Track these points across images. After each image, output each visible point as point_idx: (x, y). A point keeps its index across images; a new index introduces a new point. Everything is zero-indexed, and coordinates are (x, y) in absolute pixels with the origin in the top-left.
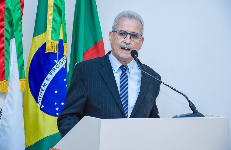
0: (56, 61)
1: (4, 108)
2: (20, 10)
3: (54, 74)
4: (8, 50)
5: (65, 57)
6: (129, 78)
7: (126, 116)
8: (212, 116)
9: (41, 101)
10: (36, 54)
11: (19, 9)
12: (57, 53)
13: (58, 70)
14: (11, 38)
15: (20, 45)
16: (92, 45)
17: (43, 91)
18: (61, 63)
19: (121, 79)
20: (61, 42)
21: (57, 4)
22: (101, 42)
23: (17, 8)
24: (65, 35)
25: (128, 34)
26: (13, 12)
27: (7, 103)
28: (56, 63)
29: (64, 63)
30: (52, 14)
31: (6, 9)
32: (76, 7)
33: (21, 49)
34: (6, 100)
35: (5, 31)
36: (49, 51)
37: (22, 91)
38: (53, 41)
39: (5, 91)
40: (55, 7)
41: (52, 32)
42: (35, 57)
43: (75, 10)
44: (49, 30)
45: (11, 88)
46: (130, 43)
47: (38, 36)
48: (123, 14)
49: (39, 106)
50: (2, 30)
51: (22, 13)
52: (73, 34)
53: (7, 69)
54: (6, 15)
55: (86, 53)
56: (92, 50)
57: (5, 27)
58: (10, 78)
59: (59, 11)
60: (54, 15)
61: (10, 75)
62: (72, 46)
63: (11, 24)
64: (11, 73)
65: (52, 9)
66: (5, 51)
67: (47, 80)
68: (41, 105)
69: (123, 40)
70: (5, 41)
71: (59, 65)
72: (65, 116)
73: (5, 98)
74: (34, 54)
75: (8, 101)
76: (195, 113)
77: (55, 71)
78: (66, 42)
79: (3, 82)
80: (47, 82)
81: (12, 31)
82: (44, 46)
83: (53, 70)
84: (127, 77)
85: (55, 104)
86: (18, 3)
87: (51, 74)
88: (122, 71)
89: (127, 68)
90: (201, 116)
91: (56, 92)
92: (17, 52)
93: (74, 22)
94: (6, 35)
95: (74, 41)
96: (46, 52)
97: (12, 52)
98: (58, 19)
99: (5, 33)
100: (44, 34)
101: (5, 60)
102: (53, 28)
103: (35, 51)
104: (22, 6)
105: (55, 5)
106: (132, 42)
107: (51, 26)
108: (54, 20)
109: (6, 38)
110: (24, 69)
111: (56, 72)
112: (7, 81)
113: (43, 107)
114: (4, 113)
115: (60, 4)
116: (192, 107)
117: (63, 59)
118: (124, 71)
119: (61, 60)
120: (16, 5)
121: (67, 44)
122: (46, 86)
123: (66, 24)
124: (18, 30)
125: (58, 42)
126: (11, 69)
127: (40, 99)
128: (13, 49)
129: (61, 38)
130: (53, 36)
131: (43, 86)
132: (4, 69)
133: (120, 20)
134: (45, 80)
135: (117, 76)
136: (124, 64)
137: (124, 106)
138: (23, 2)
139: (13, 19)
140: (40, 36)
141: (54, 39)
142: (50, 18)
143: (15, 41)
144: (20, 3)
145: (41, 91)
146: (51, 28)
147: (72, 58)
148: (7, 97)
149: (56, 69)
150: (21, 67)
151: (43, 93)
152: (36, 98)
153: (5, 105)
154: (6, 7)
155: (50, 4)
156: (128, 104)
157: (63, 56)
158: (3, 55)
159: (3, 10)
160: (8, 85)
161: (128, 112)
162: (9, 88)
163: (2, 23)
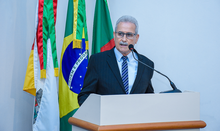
0: (80, 54)
1: (44, 89)
2: (53, 19)
3: (79, 64)
4: (45, 47)
5: (86, 51)
6: (128, 65)
7: (127, 93)
8: (189, 92)
9: (70, 84)
10: (66, 49)
11: (53, 17)
12: (80, 48)
13: (82, 60)
14: (48, 39)
15: (54, 43)
16: (107, 42)
17: (72, 76)
18: (84, 55)
19: (122, 66)
20: (84, 40)
21: (80, 13)
22: (113, 40)
23: (51, 17)
24: (86, 35)
25: (124, 34)
26: (49, 20)
27: (46, 86)
28: (80, 56)
29: (86, 55)
30: (76, 20)
31: (43, 18)
32: (95, 14)
33: (54, 46)
34: (45, 83)
35: (43, 34)
36: (75, 47)
37: (56, 77)
38: (77, 40)
39: (44, 77)
40: (78, 15)
41: (77, 33)
42: (66, 51)
43: (95, 17)
44: (75, 32)
45: (48, 75)
46: (126, 40)
47: (67, 37)
48: (121, 18)
49: (69, 87)
50: (41, 33)
51: (55, 20)
52: (93, 34)
53: (45, 61)
54: (43, 23)
55: (103, 48)
56: (107, 45)
57: (43, 31)
58: (47, 67)
59: (82, 18)
60: (78, 21)
61: (48, 65)
62: (92, 43)
63: (47, 28)
64: (48, 63)
65: (77, 16)
66: (43, 48)
67: (74, 68)
68: (71, 86)
69: (121, 39)
70: (43, 41)
71: (83, 57)
72: (83, 94)
73: (44, 82)
74: (65, 49)
75: (46, 84)
76: (175, 90)
77: (79, 61)
78: (87, 40)
79: (42, 70)
80: (74, 70)
81: (48, 33)
82: (71, 44)
83: (78, 61)
84: (127, 64)
85: (81, 85)
86: (52, 13)
87: (77, 64)
88: (124, 60)
89: (127, 58)
90: (180, 91)
91: (81, 77)
92: (52, 48)
93: (94, 25)
94: (44, 37)
95: (94, 39)
96: (73, 48)
97: (49, 48)
98: (81, 24)
99: (43, 35)
100: (71, 35)
101: (43, 54)
102: (77, 30)
103: (66, 47)
104: (55, 16)
105: (79, 14)
106: (128, 40)
107: (76, 29)
108: (78, 25)
109: (44, 39)
110: (57, 60)
111: (81, 62)
112: (45, 70)
113: (72, 88)
114: (44, 93)
115: (82, 13)
116: (173, 85)
117: (85, 53)
118: (125, 60)
119: (84, 53)
120: (51, 14)
121: (88, 41)
122: (74, 73)
123: (87, 27)
124: (53, 33)
125: (81, 41)
126: (48, 61)
127: (70, 82)
128: (49, 46)
129: (84, 37)
130: (78, 36)
131: (72, 73)
132: (43, 61)
133: (119, 23)
134: (73, 68)
135: (120, 64)
136: (125, 55)
137: (125, 86)
138: (56, 13)
139: (48, 25)
140: (68, 36)
141: (79, 38)
142: (75, 23)
143: (51, 41)
144: (54, 13)
145: (70, 76)
146: (76, 31)
147: (93, 51)
148: (45, 81)
149: (80, 60)
150: (55, 59)
151: (72, 77)
152: (67, 81)
153: (44, 87)
154: (44, 16)
155: (75, 13)
156: (128, 84)
157: (85, 50)
158: (42, 51)
159: (42, 18)
160: (46, 72)
161: (128, 90)
162: (47, 74)
163: (41, 28)
